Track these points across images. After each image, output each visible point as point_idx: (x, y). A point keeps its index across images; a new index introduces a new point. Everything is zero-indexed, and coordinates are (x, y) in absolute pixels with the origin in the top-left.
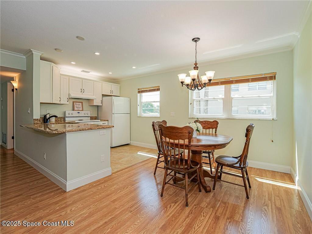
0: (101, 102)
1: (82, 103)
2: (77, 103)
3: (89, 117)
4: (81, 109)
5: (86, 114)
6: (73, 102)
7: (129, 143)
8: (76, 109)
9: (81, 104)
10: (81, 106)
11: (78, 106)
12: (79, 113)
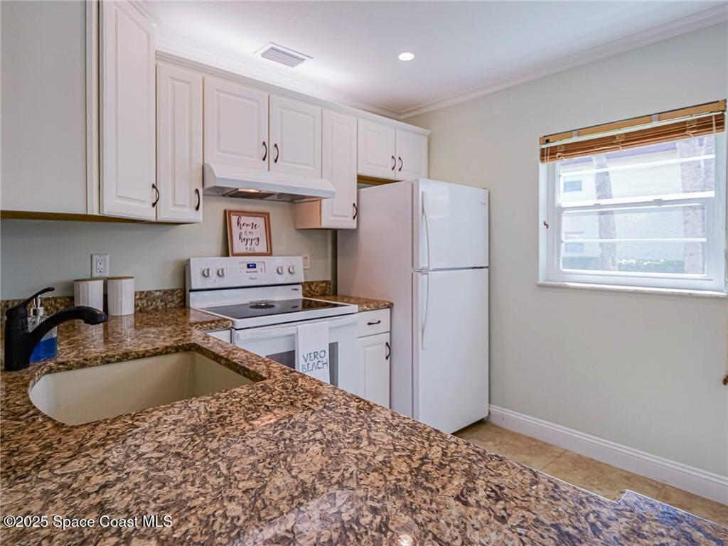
0: (352, 211)
1: (266, 216)
2: (244, 220)
3: (300, 287)
4: (262, 247)
5: (286, 271)
6: (227, 215)
7: (484, 415)
8: (238, 246)
9: (260, 221)
10: (260, 232)
11: (249, 231)
12: (254, 266)
